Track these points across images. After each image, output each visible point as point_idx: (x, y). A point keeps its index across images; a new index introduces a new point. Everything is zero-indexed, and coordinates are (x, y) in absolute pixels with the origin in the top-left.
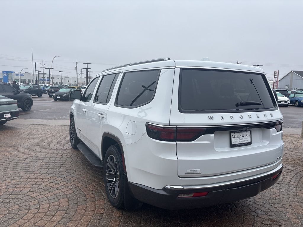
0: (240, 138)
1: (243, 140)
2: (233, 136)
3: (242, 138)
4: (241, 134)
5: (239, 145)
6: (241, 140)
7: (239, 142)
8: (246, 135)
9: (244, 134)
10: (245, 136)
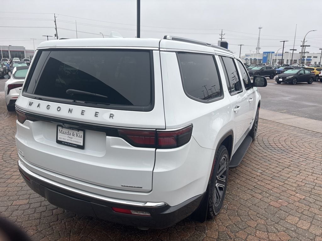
0: (70, 136)
1: (72, 140)
2: (61, 131)
3: (71, 136)
4: (71, 132)
5: (66, 143)
6: (70, 139)
7: (68, 140)
8: (77, 135)
9: (75, 132)
10: (75, 135)
